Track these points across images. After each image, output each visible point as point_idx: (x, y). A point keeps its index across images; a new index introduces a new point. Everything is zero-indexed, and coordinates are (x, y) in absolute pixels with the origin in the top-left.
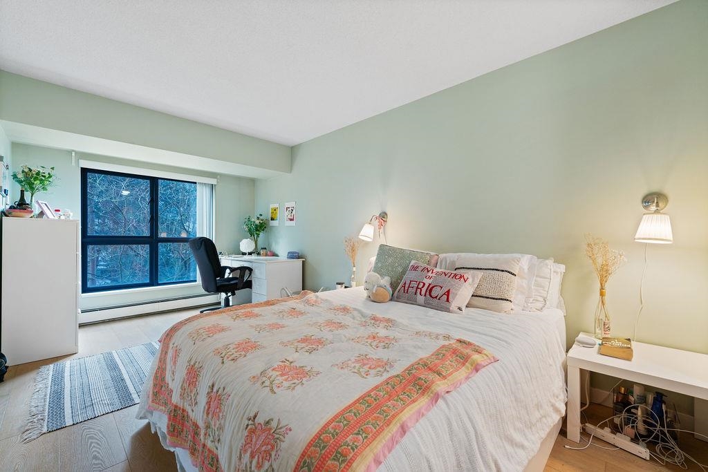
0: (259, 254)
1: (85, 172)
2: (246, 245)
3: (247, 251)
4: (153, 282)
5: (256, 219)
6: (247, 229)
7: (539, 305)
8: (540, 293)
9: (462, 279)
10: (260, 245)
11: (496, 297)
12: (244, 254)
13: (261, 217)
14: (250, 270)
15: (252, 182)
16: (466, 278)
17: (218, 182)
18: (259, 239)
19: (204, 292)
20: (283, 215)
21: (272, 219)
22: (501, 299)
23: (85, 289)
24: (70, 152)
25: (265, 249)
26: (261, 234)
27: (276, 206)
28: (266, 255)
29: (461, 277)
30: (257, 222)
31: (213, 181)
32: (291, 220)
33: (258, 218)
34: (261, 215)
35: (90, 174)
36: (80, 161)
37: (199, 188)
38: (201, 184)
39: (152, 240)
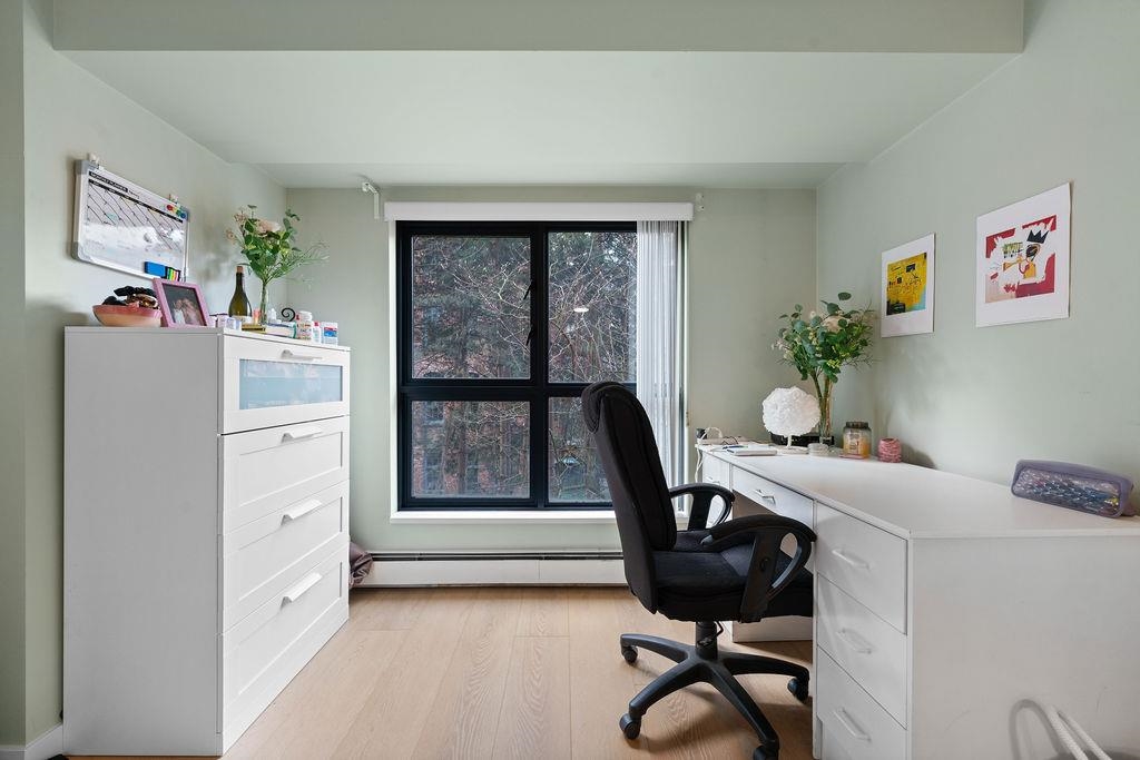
0: (834, 443)
1: (406, 231)
2: (787, 409)
3: (788, 432)
4: (538, 499)
5: (823, 312)
6: (788, 354)
10: (840, 413)
12: (779, 441)
13: (845, 306)
14: (806, 536)
17: (695, 213)
18: (835, 388)
21: (895, 308)
25: (864, 427)
26: (845, 370)
27: (924, 245)
28: (871, 453)
30: (832, 323)
31: (682, 212)
33: (833, 309)
34: (844, 296)
35: (416, 241)
36: (389, 206)
37: (641, 237)
38: (649, 225)
39: (536, 391)
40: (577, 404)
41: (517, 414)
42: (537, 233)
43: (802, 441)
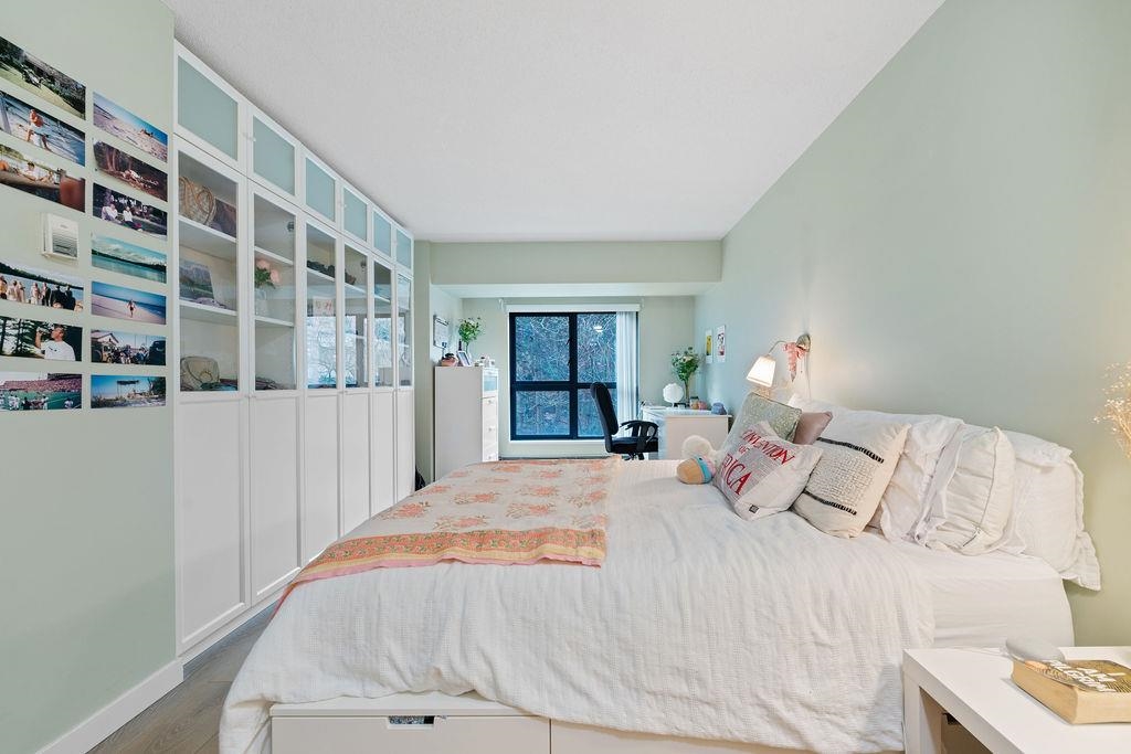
0: (687, 406)
1: (513, 316)
2: (672, 392)
3: (673, 402)
4: (573, 435)
5: (684, 354)
7: (956, 537)
8: (965, 510)
9: (781, 458)
11: (826, 499)
12: (670, 405)
13: (690, 352)
14: (655, 426)
15: (691, 301)
16: (789, 454)
17: (641, 308)
18: (689, 383)
19: (605, 453)
20: (716, 346)
21: (708, 353)
22: (834, 505)
23: (514, 437)
24: (497, 299)
25: (697, 398)
26: (691, 376)
27: (710, 332)
28: (697, 408)
29: (780, 454)
30: (686, 359)
31: (635, 308)
32: (722, 353)
33: (686, 353)
34: (691, 348)
35: (517, 319)
36: (508, 306)
37: (618, 317)
38: (621, 313)
39: (572, 386)
40: (589, 391)
41: (560, 399)
42: (573, 317)
43: (676, 405)
